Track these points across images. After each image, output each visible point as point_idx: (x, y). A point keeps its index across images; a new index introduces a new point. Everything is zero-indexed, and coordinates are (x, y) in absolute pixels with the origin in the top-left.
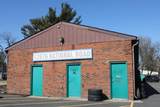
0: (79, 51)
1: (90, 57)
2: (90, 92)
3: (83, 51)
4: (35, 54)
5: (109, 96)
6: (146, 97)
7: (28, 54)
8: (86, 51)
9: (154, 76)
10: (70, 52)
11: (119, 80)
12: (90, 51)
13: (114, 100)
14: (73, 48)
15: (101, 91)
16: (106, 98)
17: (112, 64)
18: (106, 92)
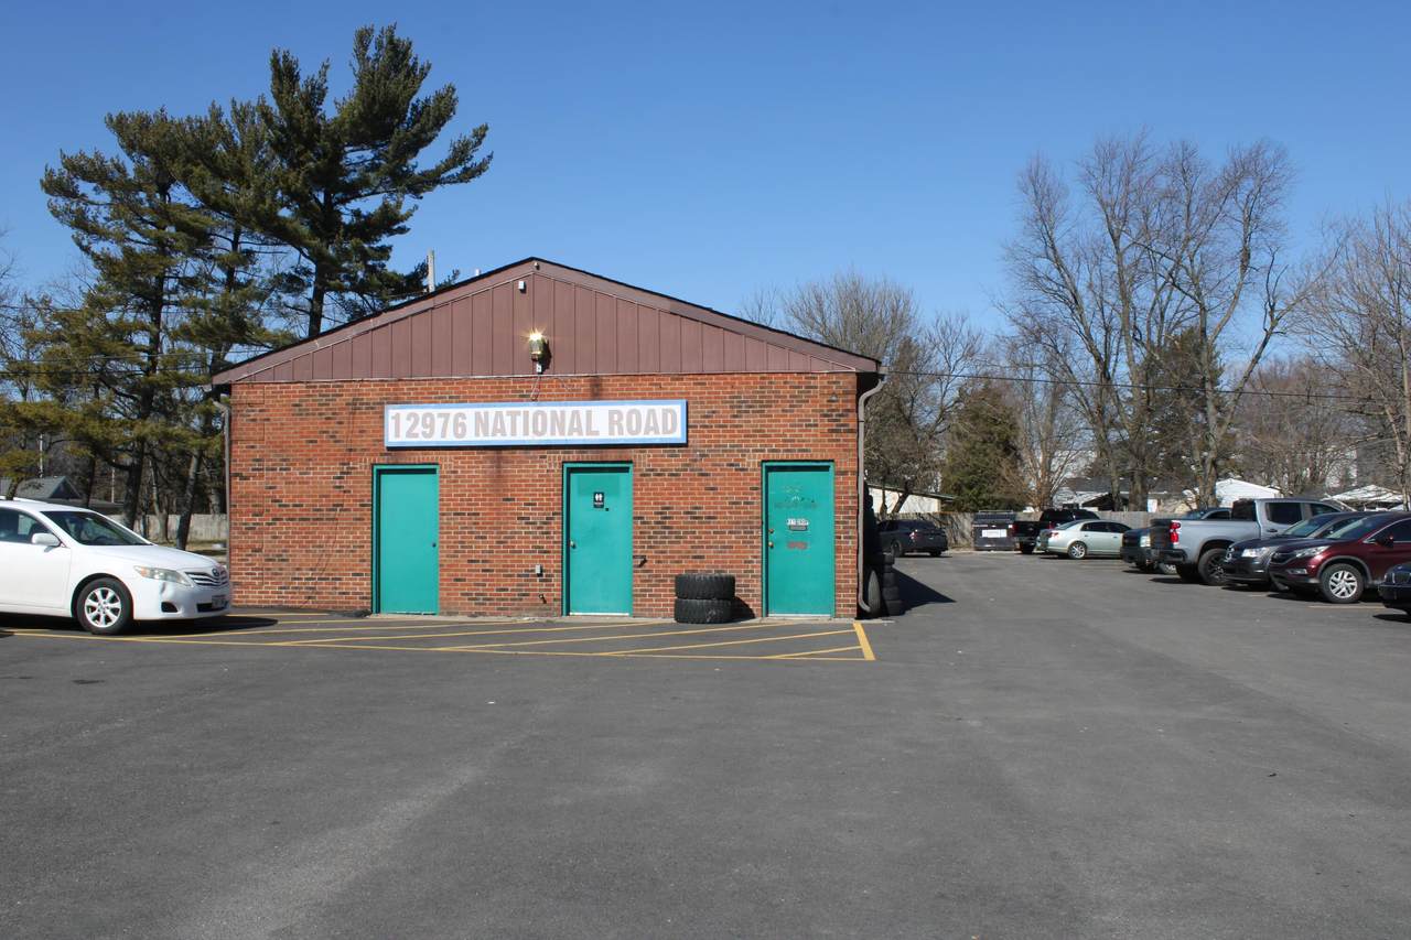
0: (625, 408)
1: (678, 435)
2: (684, 587)
3: (643, 408)
4: (391, 412)
5: (754, 604)
6: (901, 612)
7: (354, 406)
8: (659, 408)
9: (921, 523)
10: (583, 409)
11: (799, 537)
12: (678, 408)
13: (775, 618)
14: (596, 392)
15: (730, 583)
16: (750, 615)
17: (771, 468)
18: (750, 592)
